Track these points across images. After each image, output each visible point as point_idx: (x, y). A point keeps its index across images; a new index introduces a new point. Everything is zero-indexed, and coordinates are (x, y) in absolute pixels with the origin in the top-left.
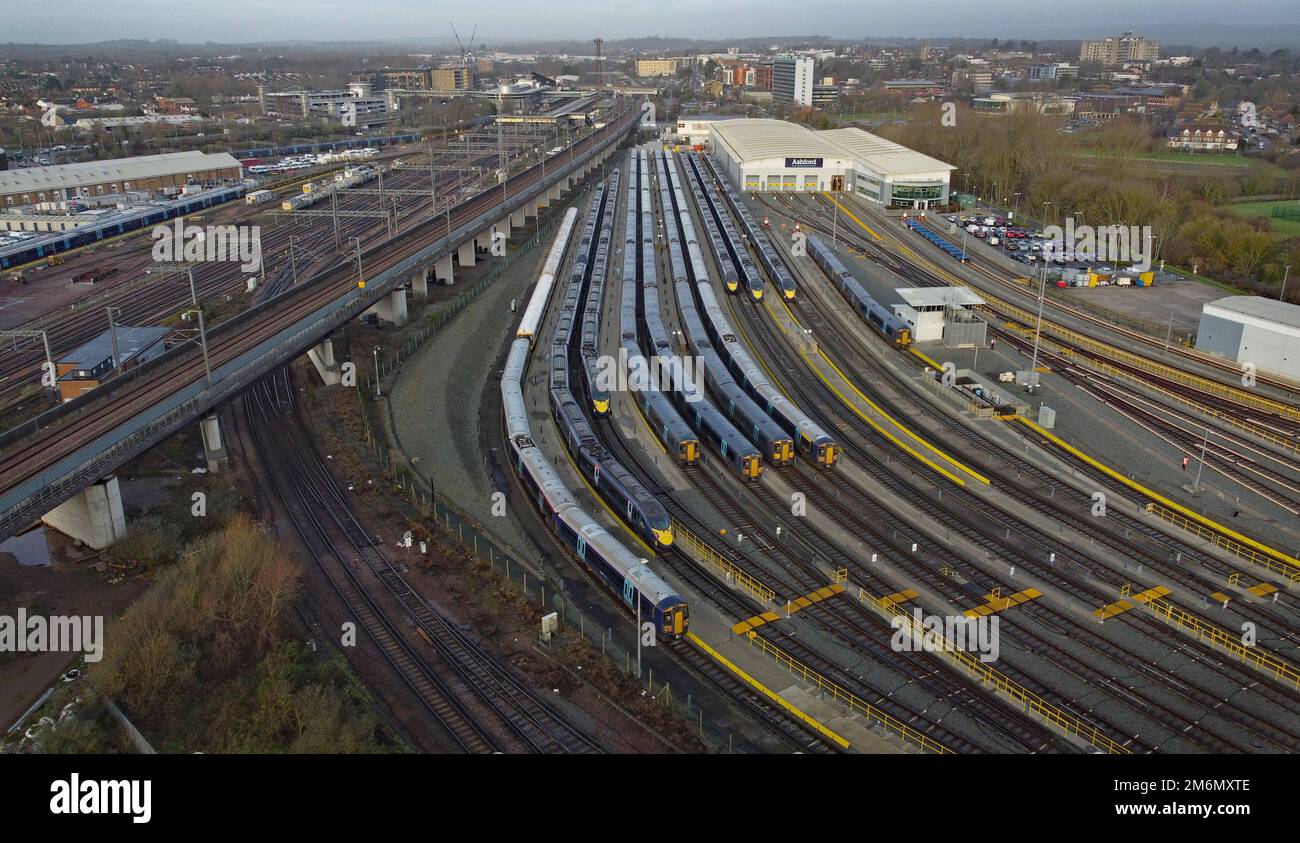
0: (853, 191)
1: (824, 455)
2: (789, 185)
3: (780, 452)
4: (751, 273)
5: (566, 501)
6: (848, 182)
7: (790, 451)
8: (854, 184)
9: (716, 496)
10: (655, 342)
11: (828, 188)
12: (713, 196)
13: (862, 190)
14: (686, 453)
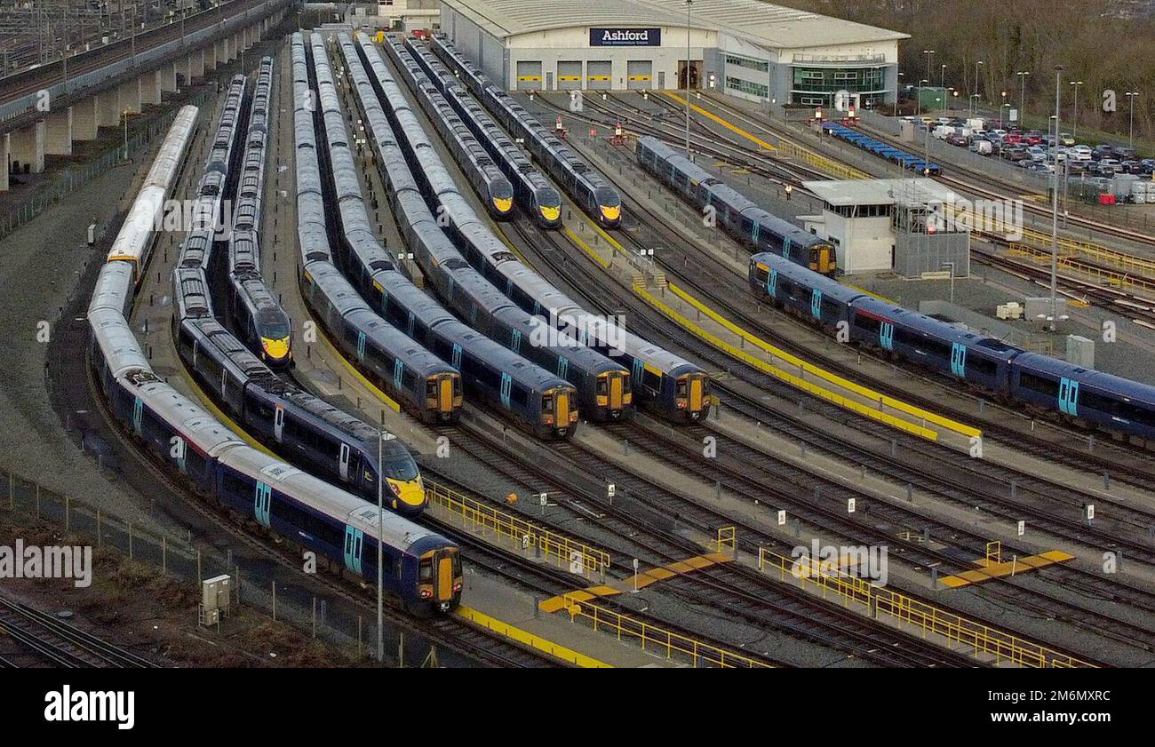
0: (719, 89)
1: (687, 396)
2: (599, 78)
3: (607, 393)
4: (536, 182)
5: (230, 439)
6: (710, 73)
7: (625, 392)
8: (720, 77)
9: (495, 460)
10: (366, 263)
11: (672, 83)
12: (455, 90)
13: (735, 83)
14: (437, 397)
